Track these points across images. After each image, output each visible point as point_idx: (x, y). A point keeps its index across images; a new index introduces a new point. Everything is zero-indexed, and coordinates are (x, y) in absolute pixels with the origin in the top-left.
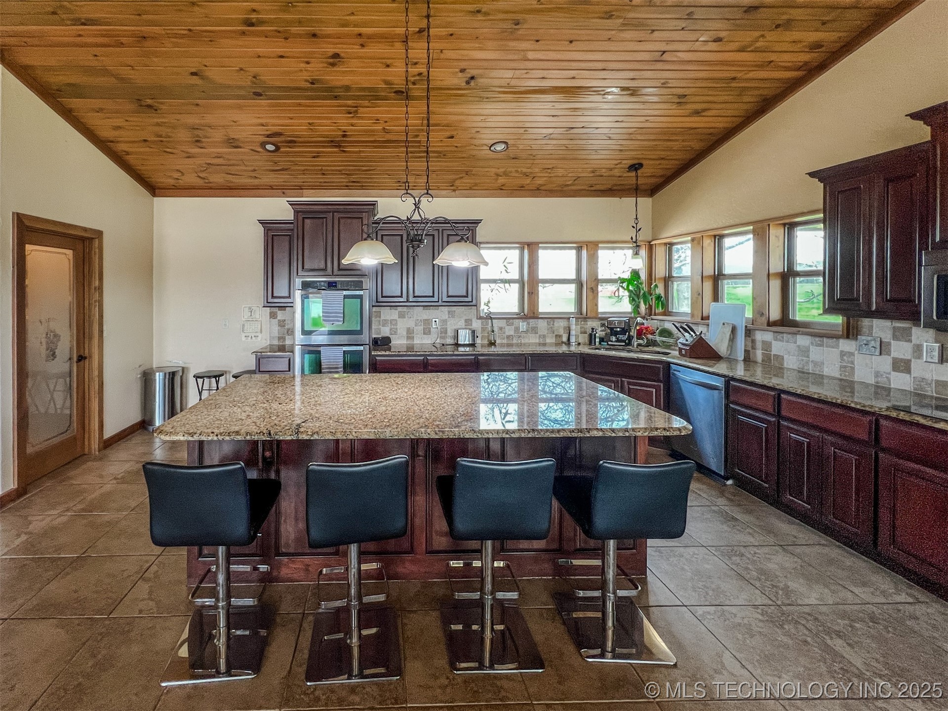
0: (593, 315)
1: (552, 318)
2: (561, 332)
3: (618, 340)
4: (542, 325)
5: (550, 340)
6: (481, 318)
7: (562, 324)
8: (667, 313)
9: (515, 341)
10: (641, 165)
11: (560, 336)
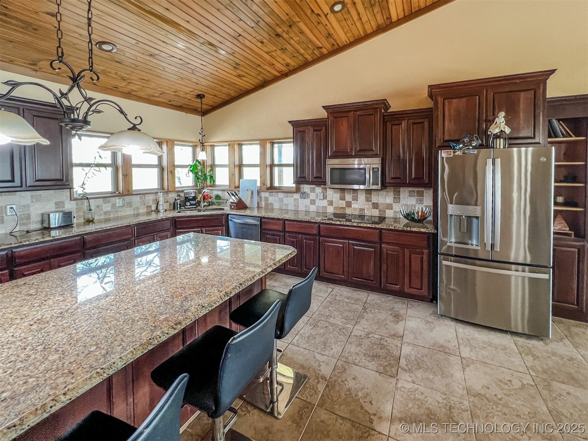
0: (172, 189)
1: (143, 194)
2: (151, 203)
3: (191, 205)
4: (136, 200)
5: (143, 210)
6: (75, 199)
7: (152, 197)
8: (213, 185)
9: (112, 216)
10: (204, 96)
11: (150, 207)
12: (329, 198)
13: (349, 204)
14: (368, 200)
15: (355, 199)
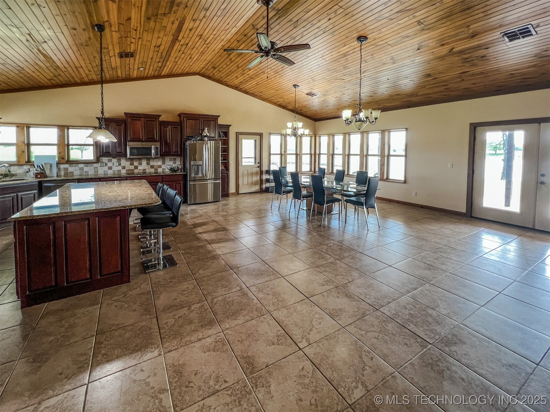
12: (122, 165)
13: (136, 167)
14: (148, 164)
15: (140, 164)
